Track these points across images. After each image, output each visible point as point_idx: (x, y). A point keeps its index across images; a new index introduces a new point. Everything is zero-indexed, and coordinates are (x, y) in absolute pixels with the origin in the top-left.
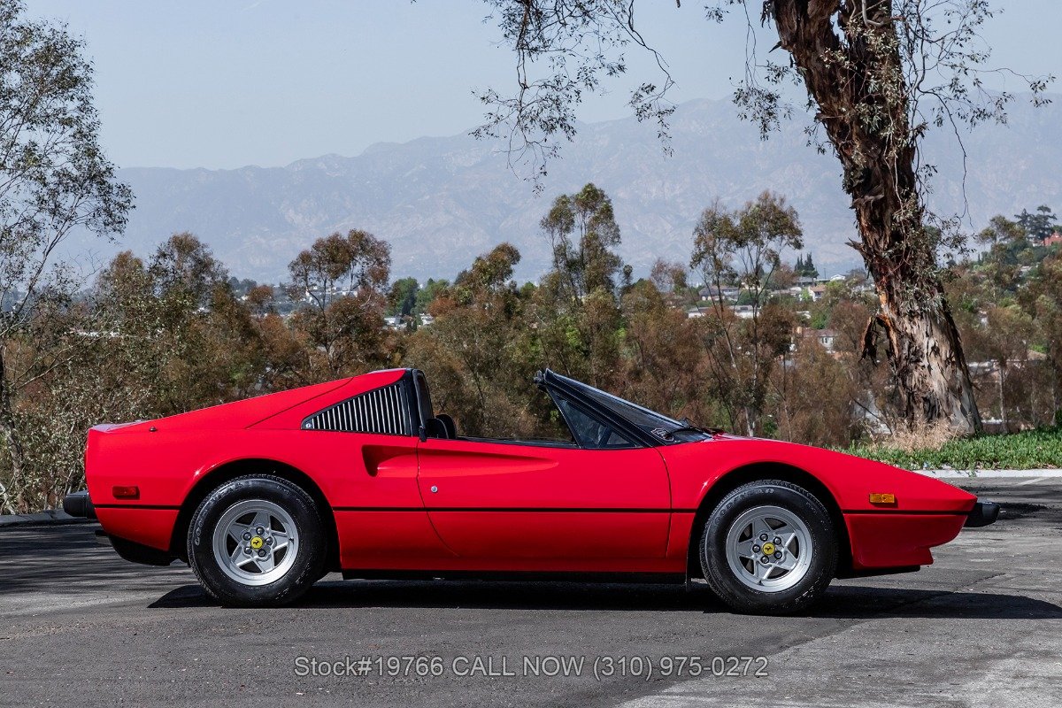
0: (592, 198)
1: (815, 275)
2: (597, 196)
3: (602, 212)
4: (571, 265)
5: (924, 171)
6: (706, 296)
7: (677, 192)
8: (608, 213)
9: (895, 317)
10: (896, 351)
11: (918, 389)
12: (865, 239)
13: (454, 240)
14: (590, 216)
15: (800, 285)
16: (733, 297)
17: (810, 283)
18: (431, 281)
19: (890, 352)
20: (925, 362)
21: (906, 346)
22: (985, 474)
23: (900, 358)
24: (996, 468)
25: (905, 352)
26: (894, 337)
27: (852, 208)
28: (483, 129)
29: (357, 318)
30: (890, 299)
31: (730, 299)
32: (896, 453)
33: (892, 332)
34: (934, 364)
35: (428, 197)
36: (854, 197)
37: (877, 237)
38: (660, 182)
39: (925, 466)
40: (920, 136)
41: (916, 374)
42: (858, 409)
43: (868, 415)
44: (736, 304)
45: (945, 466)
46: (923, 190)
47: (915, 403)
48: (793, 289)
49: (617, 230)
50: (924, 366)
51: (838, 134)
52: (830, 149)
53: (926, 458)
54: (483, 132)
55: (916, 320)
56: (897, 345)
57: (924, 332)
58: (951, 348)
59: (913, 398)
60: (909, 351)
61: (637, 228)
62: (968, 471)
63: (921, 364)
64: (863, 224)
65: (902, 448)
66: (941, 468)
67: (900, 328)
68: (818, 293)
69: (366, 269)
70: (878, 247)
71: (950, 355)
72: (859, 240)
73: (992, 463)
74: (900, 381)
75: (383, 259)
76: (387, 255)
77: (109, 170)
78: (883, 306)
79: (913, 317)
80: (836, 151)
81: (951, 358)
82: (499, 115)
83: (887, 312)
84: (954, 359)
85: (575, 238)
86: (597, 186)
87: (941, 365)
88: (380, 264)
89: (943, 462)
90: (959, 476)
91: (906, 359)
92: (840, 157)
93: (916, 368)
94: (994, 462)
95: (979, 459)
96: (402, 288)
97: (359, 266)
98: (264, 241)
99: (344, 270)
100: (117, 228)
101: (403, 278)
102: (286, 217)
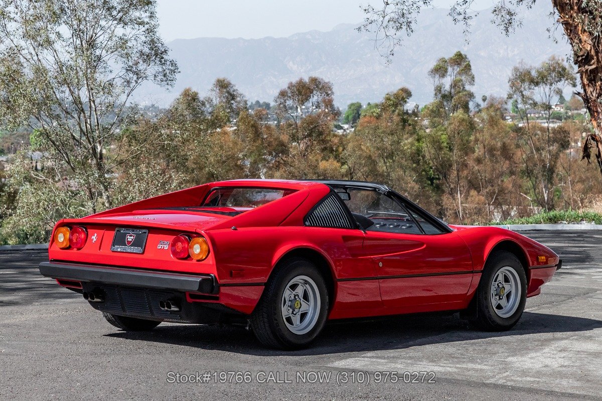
0: (459, 59)
2: (463, 58)
3: (465, 67)
4: (444, 96)
6: (530, 114)
8: (468, 67)
13: (384, 80)
14: (457, 69)
16: (546, 114)
18: (369, 104)
28: (362, 27)
29: (315, 127)
31: (545, 116)
35: (369, 55)
38: (505, 47)
49: (473, 77)
51: (570, 30)
54: (362, 29)
61: (491, 73)
69: (320, 99)
75: (329, 92)
76: (331, 90)
77: (165, 51)
82: (373, 20)
85: (447, 83)
86: (463, 53)
88: (328, 95)
92: (571, 44)
96: (352, 108)
97: (315, 98)
98: (275, 80)
99: (307, 100)
100: (169, 83)
101: (354, 102)
102: (288, 66)
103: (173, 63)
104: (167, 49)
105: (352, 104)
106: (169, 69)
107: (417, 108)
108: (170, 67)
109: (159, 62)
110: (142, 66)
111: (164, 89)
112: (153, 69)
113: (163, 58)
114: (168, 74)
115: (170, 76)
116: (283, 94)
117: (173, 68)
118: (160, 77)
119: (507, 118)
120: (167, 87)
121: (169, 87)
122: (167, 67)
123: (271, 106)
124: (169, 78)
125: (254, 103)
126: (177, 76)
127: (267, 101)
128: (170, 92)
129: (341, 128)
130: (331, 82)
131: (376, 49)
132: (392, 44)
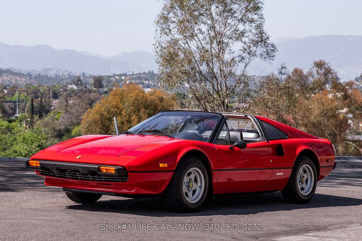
77: (268, 38)
100: (271, 58)
103: (273, 46)
104: (268, 36)
106: (270, 50)
108: (271, 48)
109: (264, 46)
110: (253, 49)
111: (267, 62)
112: (260, 50)
113: (266, 42)
114: (270, 53)
115: (272, 54)
117: (273, 49)
118: (265, 55)
120: (269, 61)
121: (271, 61)
122: (269, 48)
124: (271, 56)
126: (276, 53)
128: (271, 64)
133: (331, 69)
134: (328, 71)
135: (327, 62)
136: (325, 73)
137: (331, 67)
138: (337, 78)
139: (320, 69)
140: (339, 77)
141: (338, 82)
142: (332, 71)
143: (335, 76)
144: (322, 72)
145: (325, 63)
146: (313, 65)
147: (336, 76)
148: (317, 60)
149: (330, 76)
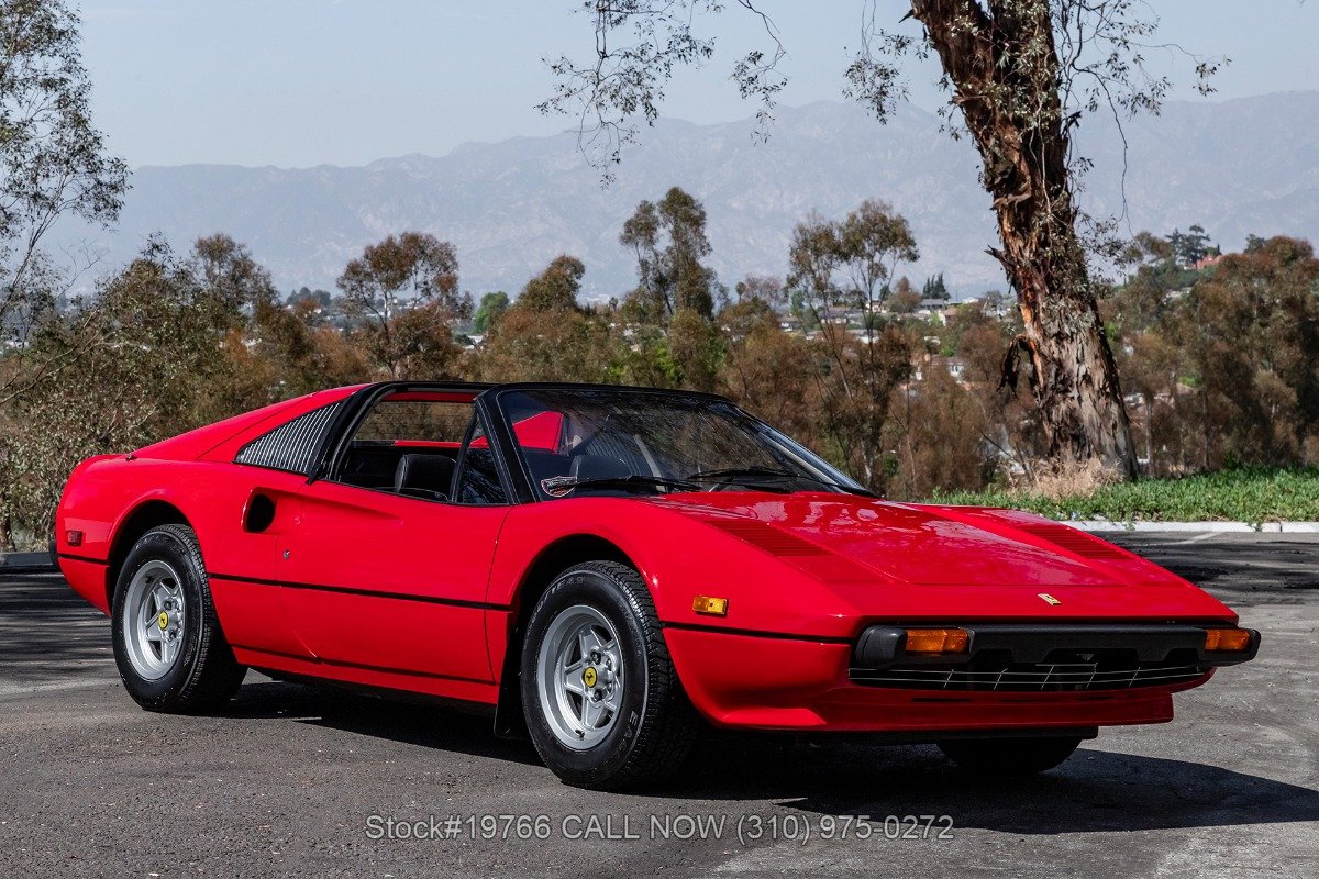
1: (947, 297)
5: (1079, 165)
6: (826, 318)
7: (797, 203)
9: (1041, 341)
10: (1041, 379)
11: (1066, 424)
12: (1007, 246)
15: (928, 307)
16: (856, 319)
17: (941, 306)
19: (1034, 380)
20: (1074, 393)
21: (1053, 374)
22: (1144, 526)
23: (1045, 387)
24: (1158, 519)
25: (1052, 380)
26: (1038, 362)
27: (993, 209)
28: (550, 103)
29: (424, 332)
30: (1035, 318)
31: (852, 322)
32: (1039, 500)
33: (1036, 356)
34: (1086, 395)
35: (521, 204)
36: (996, 197)
37: (1022, 244)
38: (778, 192)
39: (1074, 516)
40: (1074, 124)
41: (1063, 407)
42: (991, 446)
43: (1001, 453)
44: (858, 327)
45: (1097, 517)
46: (1075, 188)
47: (1062, 440)
48: (921, 312)
50: (1073, 397)
51: (978, 121)
52: (968, 138)
53: (1075, 507)
54: (551, 107)
55: (1065, 343)
56: (1043, 372)
57: (1074, 358)
58: (1106, 376)
59: (1060, 434)
60: (1056, 379)
61: (751, 242)
62: (1124, 523)
63: (1070, 395)
64: (1005, 228)
65: (1046, 494)
66: (1092, 519)
67: (1046, 353)
68: (948, 317)
69: (431, 277)
70: (1023, 256)
71: (1104, 385)
72: (1001, 248)
73: (1152, 514)
74: (1045, 415)
75: (450, 263)
76: (452, 259)
78: (1026, 326)
79: (1062, 340)
80: (975, 142)
81: (1104, 388)
82: (572, 88)
83: (1032, 333)
84: (1108, 390)
87: (1093, 397)
88: (446, 269)
89: (1095, 512)
90: (1113, 529)
91: (1053, 389)
92: (980, 149)
93: (1064, 399)
94: (1154, 512)
95: (1137, 508)
96: (490, 303)
97: (422, 274)
98: (339, 249)
99: (403, 277)
101: (493, 291)
102: (364, 222)
103: (118, 165)
105: (490, 297)
107: (615, 305)
116: (354, 270)
119: (783, 325)
122: (104, 176)
123: (332, 297)
125: (298, 292)
127: (323, 289)
129: (470, 342)
130: (452, 242)
131: (580, 150)
132: (615, 140)
133: (252, 265)
134: (243, 269)
135: (237, 240)
136: (234, 276)
137: (250, 258)
138: (271, 291)
139: (216, 263)
140: (278, 289)
141: (274, 303)
142: (255, 270)
143: (262, 284)
144: (222, 271)
145: (233, 245)
146: (195, 252)
147: (267, 285)
148: (208, 234)
149: (249, 285)
